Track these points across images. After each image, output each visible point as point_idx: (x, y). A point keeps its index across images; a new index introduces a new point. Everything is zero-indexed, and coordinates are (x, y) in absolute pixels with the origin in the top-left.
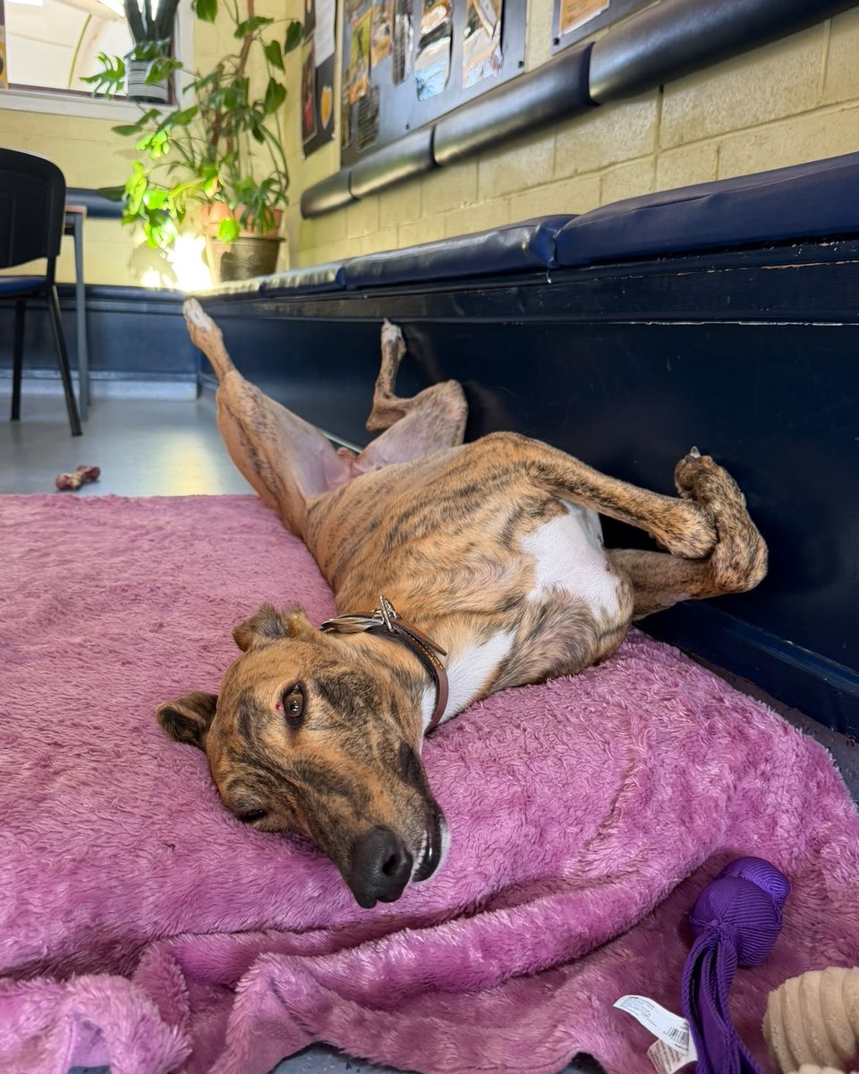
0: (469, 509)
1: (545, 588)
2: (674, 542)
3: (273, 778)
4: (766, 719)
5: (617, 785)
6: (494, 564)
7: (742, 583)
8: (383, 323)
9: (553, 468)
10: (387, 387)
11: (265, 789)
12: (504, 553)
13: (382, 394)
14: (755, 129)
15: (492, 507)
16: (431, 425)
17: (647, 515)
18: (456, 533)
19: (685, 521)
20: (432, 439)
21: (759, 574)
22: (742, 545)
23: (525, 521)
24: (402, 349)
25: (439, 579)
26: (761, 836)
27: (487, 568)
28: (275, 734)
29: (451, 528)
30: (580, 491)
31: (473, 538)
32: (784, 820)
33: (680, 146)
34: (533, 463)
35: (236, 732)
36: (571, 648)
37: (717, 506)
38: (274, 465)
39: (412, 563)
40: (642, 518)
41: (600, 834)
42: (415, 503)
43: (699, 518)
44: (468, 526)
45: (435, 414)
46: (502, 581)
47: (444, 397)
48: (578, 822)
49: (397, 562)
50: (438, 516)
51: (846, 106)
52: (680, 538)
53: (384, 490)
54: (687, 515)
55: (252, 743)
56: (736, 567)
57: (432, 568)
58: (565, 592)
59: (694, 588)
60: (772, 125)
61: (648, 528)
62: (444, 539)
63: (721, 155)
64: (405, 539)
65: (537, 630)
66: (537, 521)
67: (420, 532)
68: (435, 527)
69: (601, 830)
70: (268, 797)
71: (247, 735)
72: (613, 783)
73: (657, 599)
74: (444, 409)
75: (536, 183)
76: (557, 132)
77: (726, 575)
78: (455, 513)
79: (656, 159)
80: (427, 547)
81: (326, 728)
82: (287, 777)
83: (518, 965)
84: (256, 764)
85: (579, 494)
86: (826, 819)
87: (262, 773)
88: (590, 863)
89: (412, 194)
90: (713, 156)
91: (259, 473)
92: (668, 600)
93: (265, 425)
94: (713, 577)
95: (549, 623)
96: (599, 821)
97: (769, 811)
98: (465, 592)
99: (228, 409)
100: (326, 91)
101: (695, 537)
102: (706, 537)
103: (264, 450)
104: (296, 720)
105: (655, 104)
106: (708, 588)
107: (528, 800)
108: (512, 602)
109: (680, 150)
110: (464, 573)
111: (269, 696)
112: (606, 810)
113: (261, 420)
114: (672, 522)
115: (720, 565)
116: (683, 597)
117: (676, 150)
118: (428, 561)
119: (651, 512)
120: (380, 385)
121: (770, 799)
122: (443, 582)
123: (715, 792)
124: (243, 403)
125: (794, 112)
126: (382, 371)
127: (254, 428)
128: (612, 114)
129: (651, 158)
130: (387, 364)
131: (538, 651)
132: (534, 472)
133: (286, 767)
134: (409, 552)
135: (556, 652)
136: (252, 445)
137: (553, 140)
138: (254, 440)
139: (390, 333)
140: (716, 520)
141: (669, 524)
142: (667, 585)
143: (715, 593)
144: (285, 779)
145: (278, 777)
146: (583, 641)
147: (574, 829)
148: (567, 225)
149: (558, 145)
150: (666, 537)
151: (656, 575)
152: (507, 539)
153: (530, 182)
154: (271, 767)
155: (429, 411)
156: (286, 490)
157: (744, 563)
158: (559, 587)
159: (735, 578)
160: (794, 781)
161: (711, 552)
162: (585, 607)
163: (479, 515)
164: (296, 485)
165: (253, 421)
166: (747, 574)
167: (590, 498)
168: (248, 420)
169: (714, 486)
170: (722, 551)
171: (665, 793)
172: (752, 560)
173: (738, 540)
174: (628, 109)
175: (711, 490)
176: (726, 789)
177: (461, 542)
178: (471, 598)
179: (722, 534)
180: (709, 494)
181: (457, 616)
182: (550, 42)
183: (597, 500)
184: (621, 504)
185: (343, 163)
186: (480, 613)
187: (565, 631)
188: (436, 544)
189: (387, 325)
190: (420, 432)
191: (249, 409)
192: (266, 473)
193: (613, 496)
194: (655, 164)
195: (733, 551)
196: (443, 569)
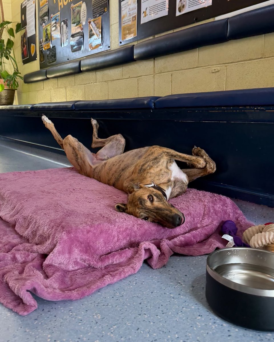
0: (158, 162)
1: (174, 178)
2: (199, 165)
3: (149, 211)
4: (223, 197)
5: (204, 210)
6: (167, 172)
7: (212, 171)
8: (91, 119)
9: (170, 152)
10: (96, 136)
11: (148, 213)
12: (168, 171)
13: (95, 138)
14: (182, 71)
15: (162, 161)
16: (117, 145)
17: (192, 160)
18: (157, 167)
19: (201, 161)
20: (118, 149)
21: (215, 169)
22: (212, 164)
23: (169, 164)
24: (98, 126)
25: (156, 177)
26: (228, 218)
27: (166, 174)
28: (148, 204)
29: (156, 166)
30: (177, 157)
31: (161, 168)
32: (231, 214)
33: (161, 73)
34: (165, 152)
35: (139, 204)
36: (182, 189)
37: (205, 157)
38: (82, 158)
39: (149, 175)
40: (192, 161)
41: (203, 219)
42: (144, 162)
43: (203, 160)
44: (159, 166)
45: (117, 143)
46: (168, 176)
47: (119, 138)
48: (199, 217)
49: (145, 175)
50: (151, 164)
51: (204, 67)
52: (200, 164)
53: (121, 161)
54: (201, 159)
55: (143, 206)
56: (211, 168)
57: (154, 175)
58: (177, 178)
59: (202, 174)
60: (186, 70)
61: (193, 163)
62: (155, 169)
63: (172, 76)
64: (145, 170)
65: (175, 186)
66: (171, 164)
67: (148, 168)
68: (152, 167)
69: (203, 218)
70: (148, 215)
71: (142, 204)
72: (203, 210)
73: (193, 178)
74: (120, 141)
75: (117, 79)
76: (122, 67)
77: (209, 170)
78: (155, 163)
79: (154, 76)
80: (152, 171)
81: (157, 202)
82: (153, 211)
83: (198, 240)
84: (145, 209)
85: (176, 157)
86: (237, 214)
87: (147, 210)
88: (203, 224)
89: (71, 79)
90: (170, 76)
91: (77, 161)
92: (195, 178)
93: (81, 148)
94: (207, 171)
95: (176, 185)
96: (202, 217)
97: (228, 213)
98: (162, 179)
99: (69, 144)
100: (32, 45)
101: (203, 164)
102: (205, 163)
103: (80, 154)
104: (152, 201)
105: (152, 62)
106: (205, 173)
107: (191, 214)
108: (169, 181)
109: (161, 74)
110: (161, 175)
111: (146, 197)
112: (203, 215)
113: (80, 147)
114: (198, 161)
115: (208, 168)
116: (199, 176)
117: (160, 74)
118: (153, 173)
119: (193, 160)
120: (94, 135)
121: (228, 211)
122: (157, 178)
123: (220, 210)
124: (75, 143)
125: (191, 68)
126: (94, 132)
127: (77, 149)
128: (140, 63)
129: (153, 75)
130: (95, 130)
131: (175, 190)
132: (166, 154)
133: (152, 209)
134: (148, 172)
135: (179, 190)
136: (76, 153)
137: (122, 68)
138: (77, 152)
139: (94, 122)
140: (205, 160)
141: (197, 162)
142: (195, 175)
143: (207, 174)
144: (152, 211)
145: (150, 211)
146: (184, 187)
147: (198, 219)
148: (158, 100)
149: (123, 70)
150: (197, 164)
151: (192, 173)
152: (167, 168)
153: (115, 79)
154: (148, 209)
155: (115, 142)
156: (85, 165)
157: (212, 167)
158: (176, 177)
159: (211, 170)
160: (231, 207)
161: (206, 166)
162: (182, 180)
163: (160, 163)
164: (88, 163)
165: (78, 147)
166: (213, 169)
167: (179, 158)
168: (76, 147)
169: (203, 153)
170: (208, 165)
171: (212, 211)
172: (214, 167)
173: (211, 163)
174: (145, 62)
175: (203, 154)
176: (221, 209)
177: (158, 169)
178: (163, 180)
179: (207, 162)
180: (202, 155)
181: (162, 184)
182: (119, 43)
183: (181, 158)
184: (187, 158)
185: (41, 68)
186: (165, 183)
187: (180, 186)
188: (153, 170)
189: (92, 119)
190: (114, 147)
191: (77, 144)
192: (79, 160)
193: (184, 157)
194: (154, 77)
195: (210, 165)
196: (156, 175)
